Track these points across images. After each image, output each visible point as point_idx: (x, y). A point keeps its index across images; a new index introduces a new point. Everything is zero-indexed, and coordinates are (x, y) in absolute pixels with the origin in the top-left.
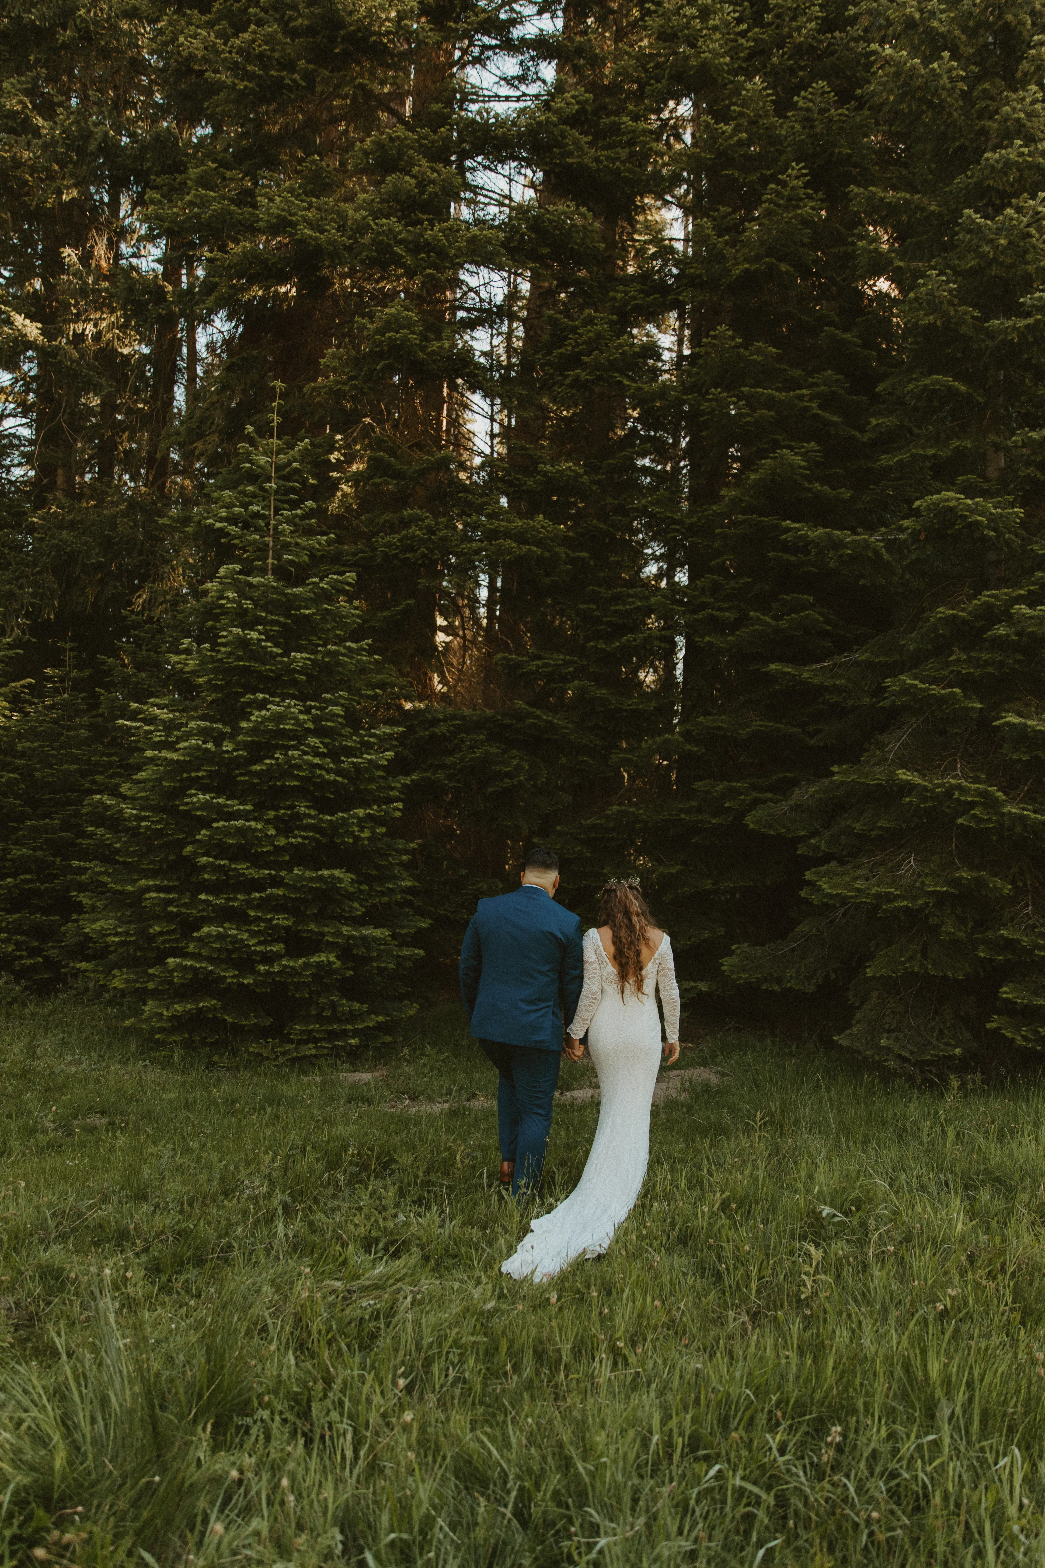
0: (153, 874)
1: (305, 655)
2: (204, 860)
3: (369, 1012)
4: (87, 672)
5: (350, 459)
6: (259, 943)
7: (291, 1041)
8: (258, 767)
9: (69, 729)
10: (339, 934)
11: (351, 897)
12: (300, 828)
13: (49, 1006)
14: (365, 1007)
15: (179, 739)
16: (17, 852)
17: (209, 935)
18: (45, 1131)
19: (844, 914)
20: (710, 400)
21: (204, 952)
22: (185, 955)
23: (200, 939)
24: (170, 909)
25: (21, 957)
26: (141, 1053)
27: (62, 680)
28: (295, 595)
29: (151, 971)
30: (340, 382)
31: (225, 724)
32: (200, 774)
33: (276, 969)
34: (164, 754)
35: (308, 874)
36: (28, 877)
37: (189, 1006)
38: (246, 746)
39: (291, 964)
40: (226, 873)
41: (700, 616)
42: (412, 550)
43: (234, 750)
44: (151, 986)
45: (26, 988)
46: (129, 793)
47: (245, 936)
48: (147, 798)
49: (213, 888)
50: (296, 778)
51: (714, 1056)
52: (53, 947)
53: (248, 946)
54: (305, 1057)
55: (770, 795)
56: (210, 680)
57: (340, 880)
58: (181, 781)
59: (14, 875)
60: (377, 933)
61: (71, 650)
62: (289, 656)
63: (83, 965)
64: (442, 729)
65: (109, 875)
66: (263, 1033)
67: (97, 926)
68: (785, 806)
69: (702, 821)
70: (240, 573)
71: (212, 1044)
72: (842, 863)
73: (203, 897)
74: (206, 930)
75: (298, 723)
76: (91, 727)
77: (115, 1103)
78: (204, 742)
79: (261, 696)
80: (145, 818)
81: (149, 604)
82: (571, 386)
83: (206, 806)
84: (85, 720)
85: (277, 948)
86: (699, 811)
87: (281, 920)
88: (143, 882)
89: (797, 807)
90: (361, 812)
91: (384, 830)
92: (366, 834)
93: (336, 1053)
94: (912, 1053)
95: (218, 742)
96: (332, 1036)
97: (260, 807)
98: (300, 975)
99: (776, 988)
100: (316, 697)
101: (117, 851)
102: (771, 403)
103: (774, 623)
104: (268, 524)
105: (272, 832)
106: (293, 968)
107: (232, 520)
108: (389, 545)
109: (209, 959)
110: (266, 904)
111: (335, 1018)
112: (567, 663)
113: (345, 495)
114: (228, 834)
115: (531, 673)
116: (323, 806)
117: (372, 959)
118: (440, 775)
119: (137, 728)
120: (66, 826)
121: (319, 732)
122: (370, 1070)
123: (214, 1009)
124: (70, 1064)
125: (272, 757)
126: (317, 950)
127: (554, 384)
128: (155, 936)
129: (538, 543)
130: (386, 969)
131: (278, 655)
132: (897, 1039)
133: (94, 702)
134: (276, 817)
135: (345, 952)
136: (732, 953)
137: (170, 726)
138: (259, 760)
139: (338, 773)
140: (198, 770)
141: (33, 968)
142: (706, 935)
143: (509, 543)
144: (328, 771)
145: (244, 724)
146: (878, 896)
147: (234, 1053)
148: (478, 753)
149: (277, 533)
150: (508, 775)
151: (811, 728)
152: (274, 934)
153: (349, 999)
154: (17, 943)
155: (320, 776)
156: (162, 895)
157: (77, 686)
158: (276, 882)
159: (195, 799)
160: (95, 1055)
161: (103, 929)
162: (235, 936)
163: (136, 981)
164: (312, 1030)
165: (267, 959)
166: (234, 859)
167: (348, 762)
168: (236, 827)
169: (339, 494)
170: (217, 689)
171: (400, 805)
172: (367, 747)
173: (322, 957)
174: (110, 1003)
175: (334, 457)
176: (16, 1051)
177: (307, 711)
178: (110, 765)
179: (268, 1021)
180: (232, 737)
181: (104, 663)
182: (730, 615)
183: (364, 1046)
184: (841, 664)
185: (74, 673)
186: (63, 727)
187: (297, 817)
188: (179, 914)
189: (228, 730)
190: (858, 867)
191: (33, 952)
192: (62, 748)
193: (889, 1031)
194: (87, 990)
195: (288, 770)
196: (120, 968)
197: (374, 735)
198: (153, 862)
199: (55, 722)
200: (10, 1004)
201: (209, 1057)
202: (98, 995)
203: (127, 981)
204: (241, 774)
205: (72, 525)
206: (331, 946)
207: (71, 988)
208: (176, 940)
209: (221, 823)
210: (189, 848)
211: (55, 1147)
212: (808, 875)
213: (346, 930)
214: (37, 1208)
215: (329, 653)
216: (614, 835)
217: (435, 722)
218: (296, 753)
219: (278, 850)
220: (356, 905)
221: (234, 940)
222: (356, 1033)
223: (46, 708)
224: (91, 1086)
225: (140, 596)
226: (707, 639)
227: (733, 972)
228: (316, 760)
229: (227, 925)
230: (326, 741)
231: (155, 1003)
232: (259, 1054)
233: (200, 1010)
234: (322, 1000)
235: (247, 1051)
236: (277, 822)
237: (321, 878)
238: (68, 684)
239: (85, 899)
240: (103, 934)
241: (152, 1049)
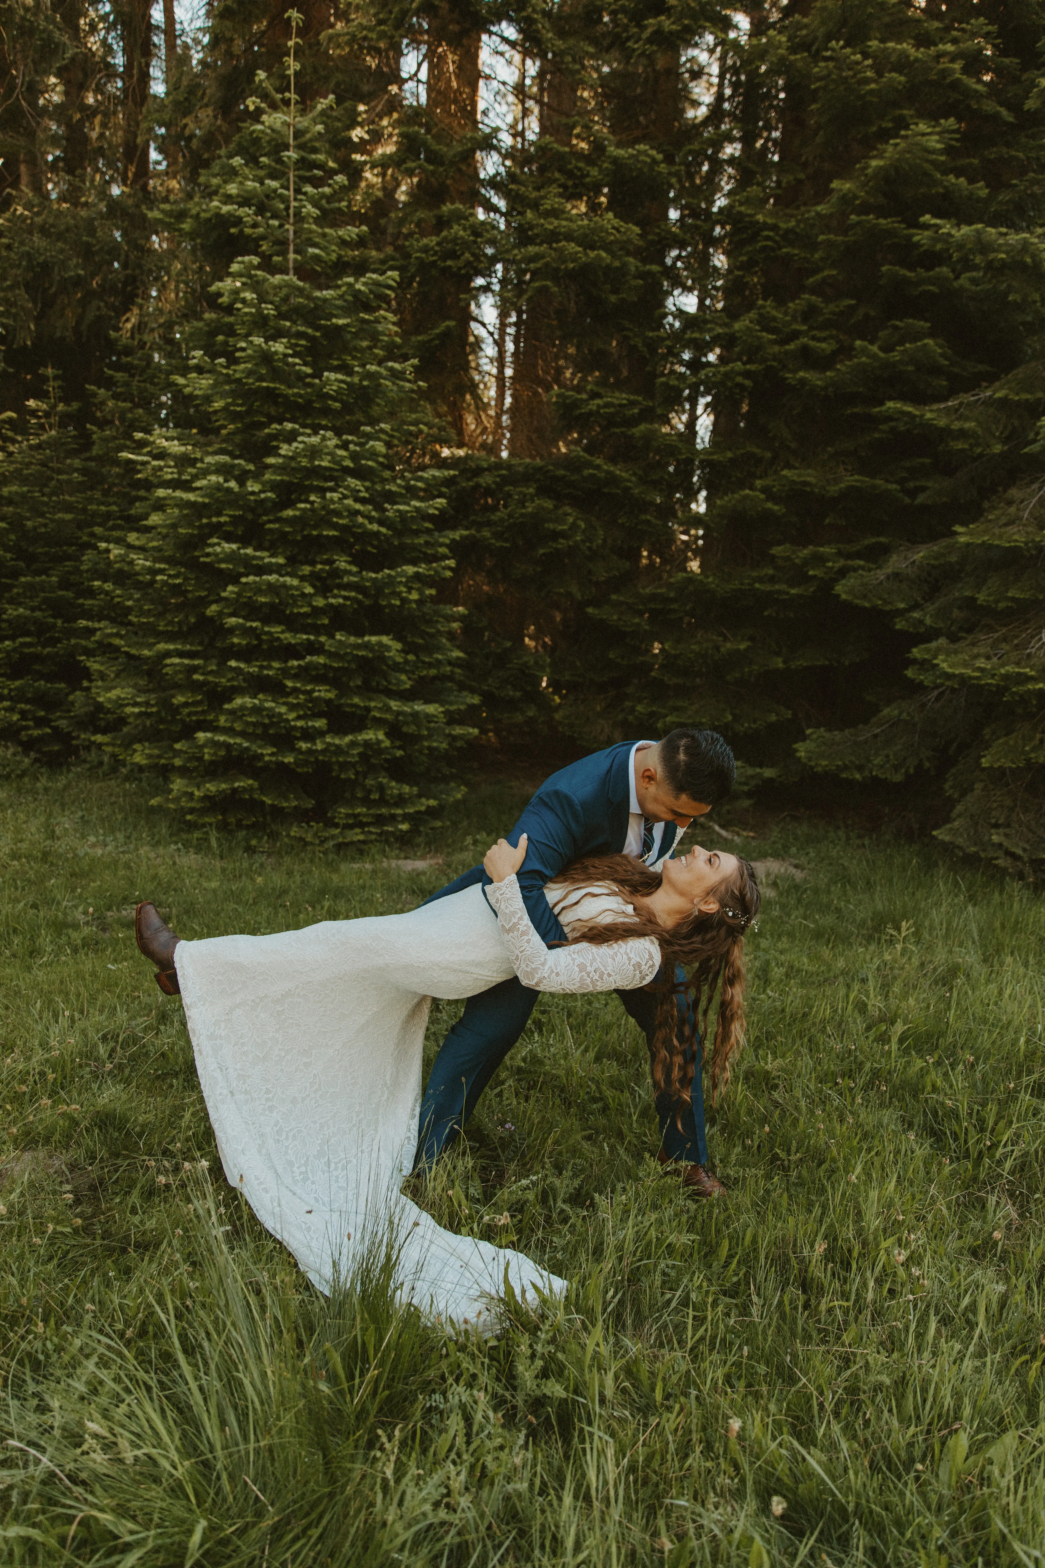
0: (170, 637)
1: (340, 377)
2: (233, 621)
3: (420, 796)
4: (75, 405)
5: (376, 137)
6: (299, 718)
7: (336, 826)
8: (290, 513)
9: (60, 472)
10: (389, 709)
11: (397, 668)
12: (341, 587)
13: (61, 782)
14: (415, 790)
15: (195, 477)
16: (12, 612)
17: (243, 708)
18: (76, 926)
19: (937, 699)
20: (826, 59)
21: (238, 726)
22: (215, 729)
23: (232, 712)
24: (196, 677)
25: (27, 728)
26: (171, 835)
27: (47, 415)
28: (325, 300)
29: (178, 746)
30: (365, 28)
31: (248, 461)
32: (222, 519)
33: (319, 746)
34: (178, 494)
35: (352, 639)
36: (28, 639)
37: (224, 786)
38: (274, 486)
39: (337, 741)
40: (258, 637)
41: (792, 346)
42: (454, 255)
43: (261, 492)
44: (178, 762)
45: (36, 760)
46: (137, 543)
47: (283, 709)
48: (159, 549)
49: (245, 654)
50: (335, 526)
51: (786, 848)
52: (61, 718)
53: (287, 721)
54: (352, 843)
55: (862, 563)
56: (228, 404)
57: (388, 648)
58: (201, 527)
59: (13, 638)
60: (431, 709)
61: (56, 378)
62: (320, 377)
63: (99, 738)
64: (487, 480)
65: (121, 637)
66: (303, 816)
67: (113, 694)
68: (881, 575)
69: (779, 592)
70: (259, 267)
71: (248, 827)
72: (953, 638)
73: (233, 663)
74: (238, 701)
75: (334, 459)
76: (84, 471)
77: (152, 892)
78: (226, 481)
79: (289, 426)
80: (161, 571)
81: (140, 327)
82: (650, 41)
83: (231, 557)
84: (77, 463)
85: (320, 723)
86: (772, 579)
87: (324, 692)
88: (162, 646)
89: (896, 576)
90: (410, 570)
91: (433, 592)
92: (414, 596)
93: (385, 839)
94: (1024, 850)
95: (242, 483)
96: (380, 820)
97: (292, 561)
98: (347, 753)
99: (858, 776)
100: (354, 431)
101: (129, 609)
102: (903, 64)
103: (882, 355)
104: (287, 208)
105: (309, 590)
106: (338, 747)
107: (245, 201)
108: (426, 249)
109: (243, 734)
110: (305, 674)
111: (383, 801)
112: (632, 403)
113: (370, 186)
114: (259, 591)
115: (591, 413)
116: (363, 561)
117: (422, 738)
118: (486, 533)
119: (144, 463)
120: (64, 584)
121: (359, 473)
122: (423, 858)
123: (251, 789)
124: (93, 846)
125: (307, 501)
126: (361, 727)
127: (628, 39)
128: (178, 707)
129: (606, 248)
130: (436, 749)
131: (308, 376)
132: (1006, 835)
133: (85, 443)
134: (312, 573)
135: (394, 730)
136: (804, 738)
137: (184, 461)
138: (291, 504)
139: (381, 523)
140: (219, 514)
141: (41, 739)
142: (773, 718)
143: (573, 247)
144: (371, 519)
145: (271, 460)
146: (1007, 677)
147: (274, 836)
148: (530, 508)
149: (299, 218)
150: (563, 535)
151: (911, 484)
152: (315, 708)
153: (399, 780)
154: (23, 713)
155: (361, 525)
156: (186, 661)
157: (65, 420)
158: (313, 649)
159: (218, 549)
160: (120, 836)
161: (119, 698)
162: (271, 709)
163: (159, 757)
164: (359, 814)
165: (309, 735)
166: (266, 621)
167: (391, 510)
168: (269, 584)
169: (363, 184)
170: (235, 417)
171: (452, 563)
172: (411, 492)
173: (369, 735)
174: (127, 779)
175: (357, 134)
176: (33, 830)
177: (345, 446)
178: (108, 516)
179: (310, 804)
180: (257, 476)
181: (94, 395)
182: (826, 347)
183: (415, 831)
184: (968, 404)
185: (61, 407)
186: (52, 469)
187: (336, 573)
188: (204, 683)
189: (251, 467)
190: (973, 644)
191: (40, 722)
192: (53, 494)
193: (996, 826)
194: (101, 763)
195: (325, 517)
196: (140, 741)
197: (420, 479)
198: (171, 623)
199: (44, 465)
200: (20, 777)
201: (247, 840)
202: (114, 770)
203: (150, 756)
204: (270, 522)
205: (44, 231)
206: (379, 723)
207: (85, 761)
208: (203, 712)
209: (251, 578)
210: (214, 607)
211: (91, 945)
212: (916, 652)
213: (394, 705)
214: (84, 1032)
215: (370, 376)
216: (675, 606)
217: (479, 471)
218: (335, 496)
219: (317, 612)
220: (403, 677)
221: (271, 714)
222: (406, 817)
223: (31, 447)
224: (121, 873)
225: (127, 320)
226: (801, 374)
227: (810, 759)
228: (358, 506)
229: (261, 696)
230: (367, 484)
231: (185, 781)
232: (301, 839)
233: (235, 791)
234: (369, 782)
235: (288, 835)
236: (313, 578)
237: (366, 646)
238: (54, 420)
239: (94, 665)
240: (120, 703)
241: (181, 830)
